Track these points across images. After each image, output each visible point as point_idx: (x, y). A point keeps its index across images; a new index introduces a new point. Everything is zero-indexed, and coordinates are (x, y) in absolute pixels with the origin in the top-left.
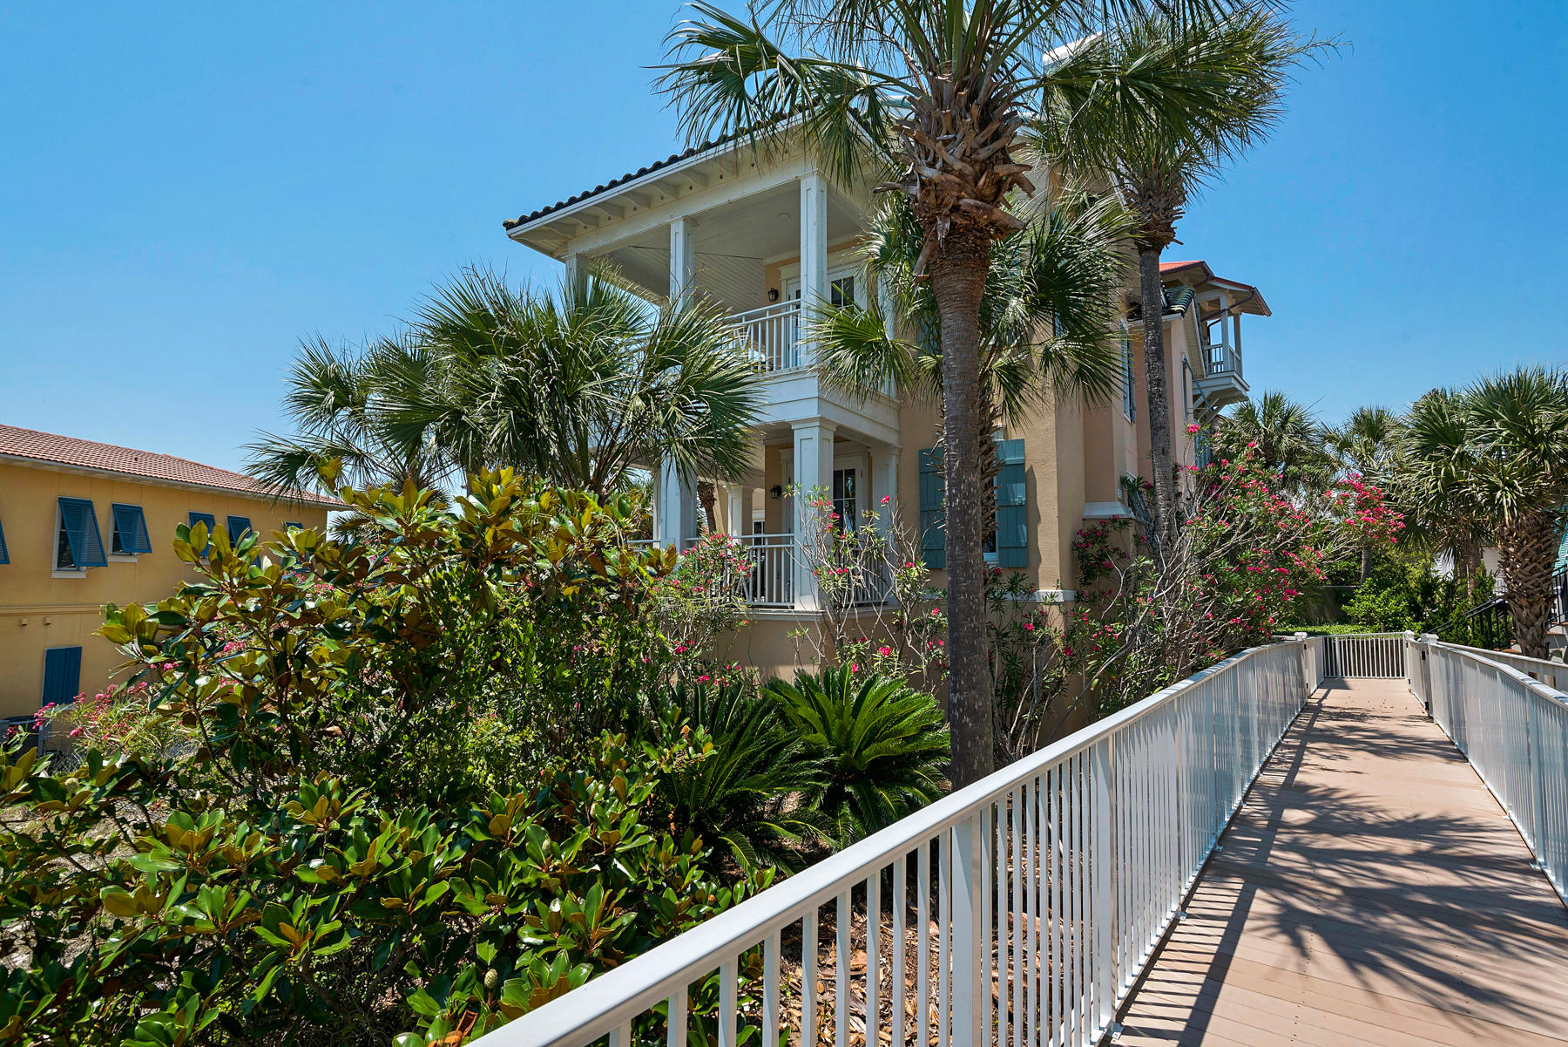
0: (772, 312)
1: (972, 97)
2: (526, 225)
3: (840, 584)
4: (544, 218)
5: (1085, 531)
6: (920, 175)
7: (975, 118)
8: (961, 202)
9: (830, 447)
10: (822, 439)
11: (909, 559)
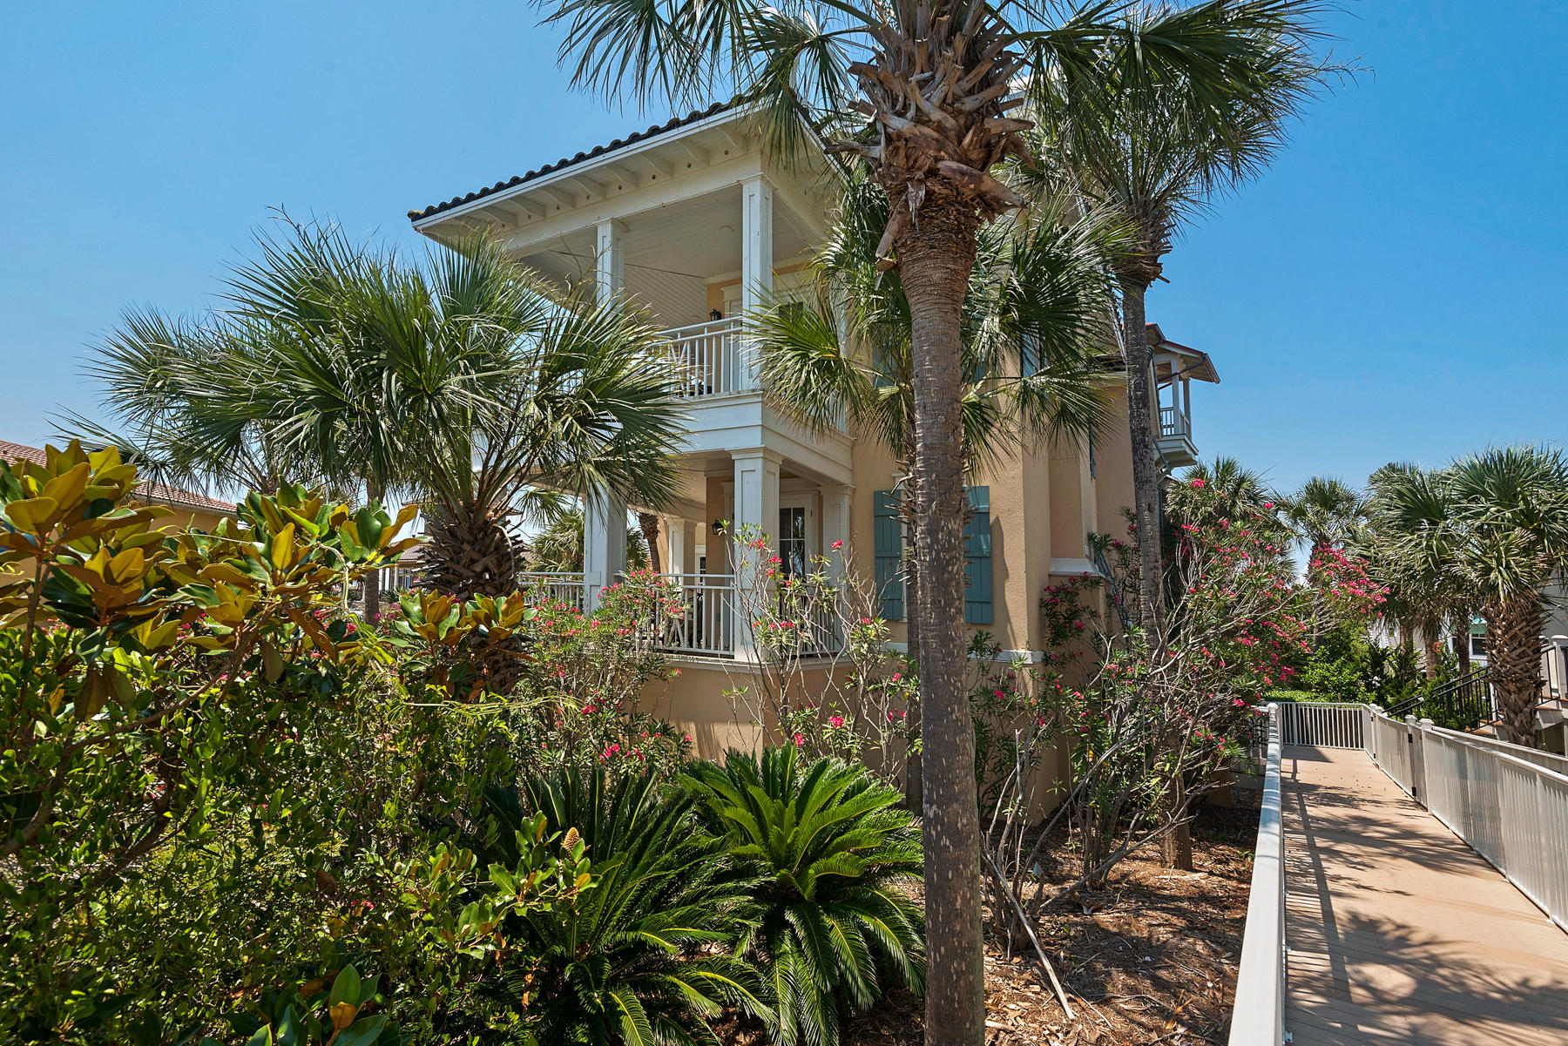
0: (711, 329)
1: (954, 28)
2: (432, 217)
3: (784, 640)
4: (454, 210)
5: (1053, 588)
6: (885, 126)
7: (959, 55)
8: (940, 165)
9: (775, 482)
10: (767, 473)
11: (864, 615)
